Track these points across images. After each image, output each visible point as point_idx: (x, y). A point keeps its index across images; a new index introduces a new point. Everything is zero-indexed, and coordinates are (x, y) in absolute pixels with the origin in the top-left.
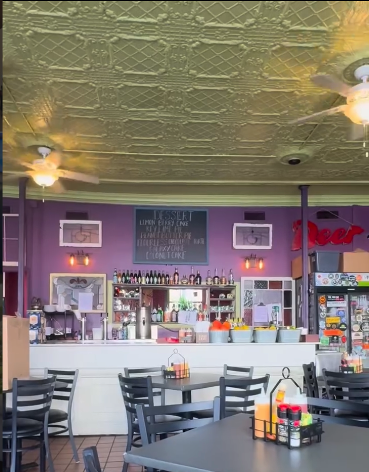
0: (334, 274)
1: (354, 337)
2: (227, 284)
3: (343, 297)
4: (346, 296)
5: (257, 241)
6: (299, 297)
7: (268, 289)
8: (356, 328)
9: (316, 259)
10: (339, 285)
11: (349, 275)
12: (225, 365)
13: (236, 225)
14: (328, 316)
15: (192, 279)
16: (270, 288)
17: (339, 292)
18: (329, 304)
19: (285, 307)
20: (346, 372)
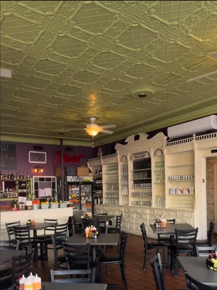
0: (74, 177)
1: (82, 202)
2: (27, 179)
3: (78, 186)
4: (79, 186)
5: (39, 160)
6: (59, 185)
7: (45, 182)
8: (83, 198)
9: (67, 170)
10: (76, 181)
11: (80, 177)
12: (45, 219)
13: (30, 152)
14: (72, 194)
15: (10, 177)
16: (46, 181)
17: (77, 184)
18: (73, 189)
19: (52, 189)
20: (87, 219)
